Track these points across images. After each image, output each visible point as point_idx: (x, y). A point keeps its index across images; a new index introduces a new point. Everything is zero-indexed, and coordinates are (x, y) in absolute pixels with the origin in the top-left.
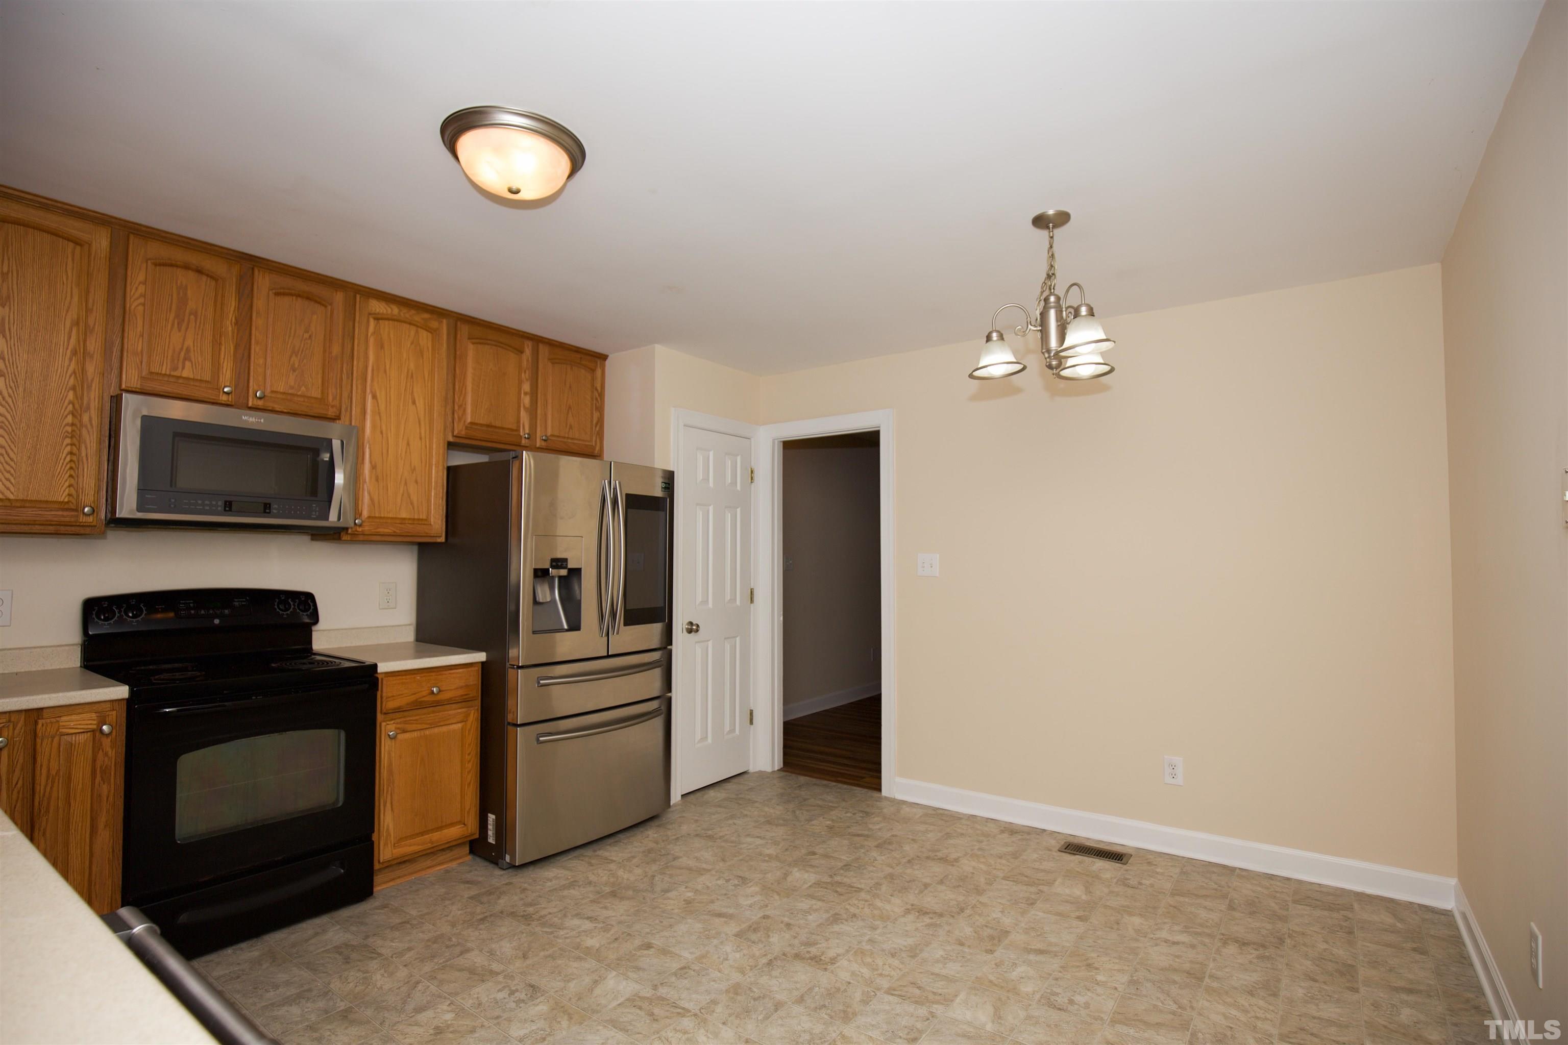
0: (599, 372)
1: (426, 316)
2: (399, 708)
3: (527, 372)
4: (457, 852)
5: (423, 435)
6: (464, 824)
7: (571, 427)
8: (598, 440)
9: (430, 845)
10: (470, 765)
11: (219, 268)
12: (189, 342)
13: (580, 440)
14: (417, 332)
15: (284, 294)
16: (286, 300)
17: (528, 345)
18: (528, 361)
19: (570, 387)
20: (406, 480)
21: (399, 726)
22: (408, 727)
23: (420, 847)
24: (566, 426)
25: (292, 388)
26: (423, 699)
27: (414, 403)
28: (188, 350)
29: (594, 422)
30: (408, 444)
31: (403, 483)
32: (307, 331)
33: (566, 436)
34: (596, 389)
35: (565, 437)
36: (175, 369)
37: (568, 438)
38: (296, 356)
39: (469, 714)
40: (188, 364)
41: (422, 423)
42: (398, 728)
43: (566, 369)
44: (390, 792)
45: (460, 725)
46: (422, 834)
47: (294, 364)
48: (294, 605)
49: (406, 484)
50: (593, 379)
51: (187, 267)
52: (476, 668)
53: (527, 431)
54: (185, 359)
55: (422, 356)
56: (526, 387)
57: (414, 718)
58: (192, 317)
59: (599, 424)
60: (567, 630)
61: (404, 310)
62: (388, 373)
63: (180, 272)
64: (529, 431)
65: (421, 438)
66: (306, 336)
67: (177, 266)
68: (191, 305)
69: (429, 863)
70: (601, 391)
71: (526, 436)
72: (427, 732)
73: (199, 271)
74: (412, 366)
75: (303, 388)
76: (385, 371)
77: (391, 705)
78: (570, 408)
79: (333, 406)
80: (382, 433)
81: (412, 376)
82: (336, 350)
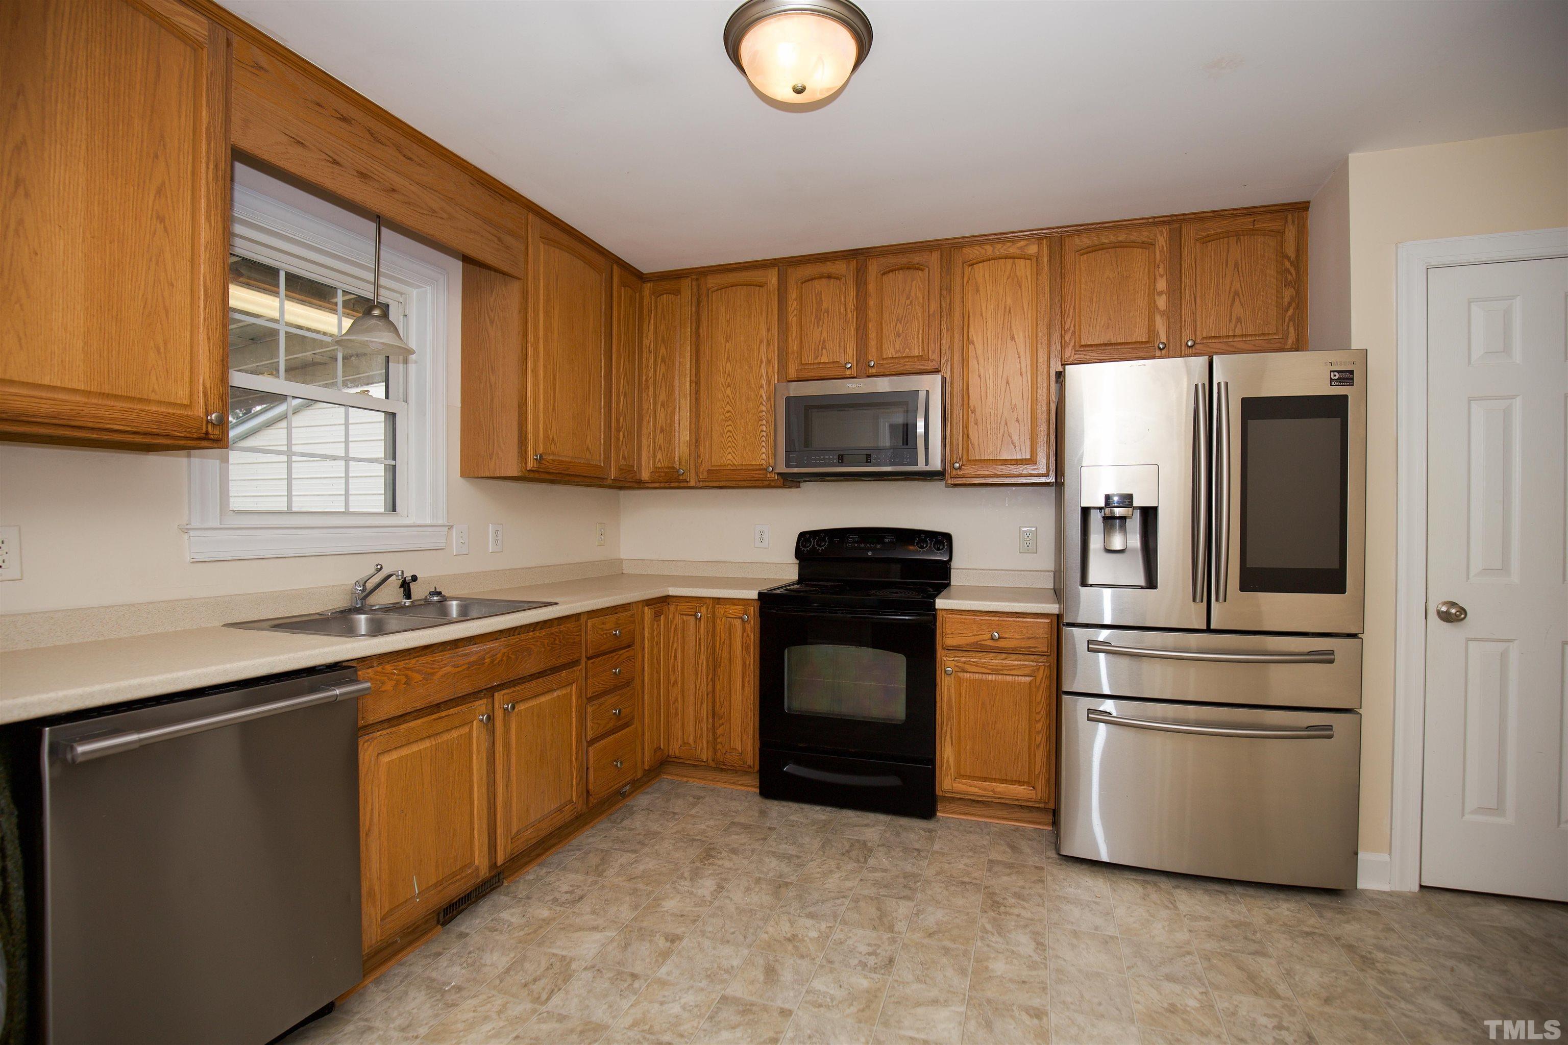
0: (1291, 233)
1: (1022, 243)
2: (959, 646)
3: (1162, 266)
4: (1035, 815)
5: (1024, 370)
6: (1034, 788)
7: (1239, 320)
8: (1292, 330)
9: (990, 794)
10: (1039, 726)
11: (840, 268)
12: (824, 334)
13: (1256, 335)
14: (1014, 263)
15: (889, 272)
16: (891, 275)
17: (1162, 231)
18: (1161, 251)
19: (1236, 266)
20: (1006, 420)
21: (958, 664)
22: (967, 667)
23: (981, 791)
24: (1230, 321)
25: (898, 352)
26: (983, 643)
27: (1013, 338)
28: (824, 341)
29: (1286, 302)
30: (1008, 383)
31: (1003, 423)
32: (908, 298)
33: (1231, 333)
34: (1289, 259)
35: (1229, 337)
36: (816, 358)
37: (1234, 336)
38: (901, 323)
39: (1038, 669)
40: (824, 351)
41: (1023, 358)
42: (957, 666)
43: (1228, 243)
44: (949, 727)
45: (1028, 679)
46: (986, 779)
47: (899, 331)
48: (931, 544)
49: (1006, 424)
50: (1282, 243)
51: (821, 277)
52: (1048, 621)
53: (1164, 339)
54: (823, 348)
55: (1020, 286)
56: (1162, 285)
57: (975, 660)
58: (826, 314)
59: (1294, 305)
60: (1142, 587)
61: (999, 246)
62: (984, 315)
63: (816, 282)
64: (1168, 338)
65: (1021, 374)
66: (908, 302)
67: (815, 279)
68: (825, 305)
69: (1004, 813)
70: (1297, 256)
71: (1161, 346)
72: (990, 677)
73: (829, 277)
74: (1009, 301)
75: (907, 350)
76: (982, 315)
77: (950, 641)
78: (1236, 294)
79: (932, 361)
80: (980, 376)
81: (1010, 312)
82: (934, 306)
